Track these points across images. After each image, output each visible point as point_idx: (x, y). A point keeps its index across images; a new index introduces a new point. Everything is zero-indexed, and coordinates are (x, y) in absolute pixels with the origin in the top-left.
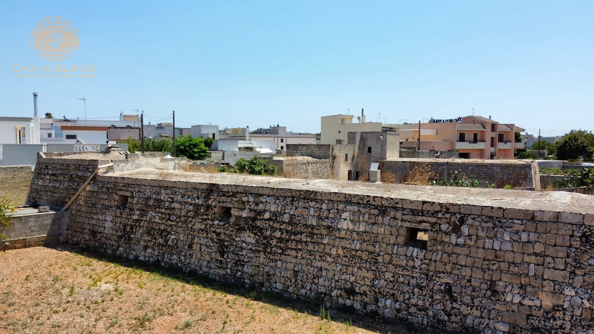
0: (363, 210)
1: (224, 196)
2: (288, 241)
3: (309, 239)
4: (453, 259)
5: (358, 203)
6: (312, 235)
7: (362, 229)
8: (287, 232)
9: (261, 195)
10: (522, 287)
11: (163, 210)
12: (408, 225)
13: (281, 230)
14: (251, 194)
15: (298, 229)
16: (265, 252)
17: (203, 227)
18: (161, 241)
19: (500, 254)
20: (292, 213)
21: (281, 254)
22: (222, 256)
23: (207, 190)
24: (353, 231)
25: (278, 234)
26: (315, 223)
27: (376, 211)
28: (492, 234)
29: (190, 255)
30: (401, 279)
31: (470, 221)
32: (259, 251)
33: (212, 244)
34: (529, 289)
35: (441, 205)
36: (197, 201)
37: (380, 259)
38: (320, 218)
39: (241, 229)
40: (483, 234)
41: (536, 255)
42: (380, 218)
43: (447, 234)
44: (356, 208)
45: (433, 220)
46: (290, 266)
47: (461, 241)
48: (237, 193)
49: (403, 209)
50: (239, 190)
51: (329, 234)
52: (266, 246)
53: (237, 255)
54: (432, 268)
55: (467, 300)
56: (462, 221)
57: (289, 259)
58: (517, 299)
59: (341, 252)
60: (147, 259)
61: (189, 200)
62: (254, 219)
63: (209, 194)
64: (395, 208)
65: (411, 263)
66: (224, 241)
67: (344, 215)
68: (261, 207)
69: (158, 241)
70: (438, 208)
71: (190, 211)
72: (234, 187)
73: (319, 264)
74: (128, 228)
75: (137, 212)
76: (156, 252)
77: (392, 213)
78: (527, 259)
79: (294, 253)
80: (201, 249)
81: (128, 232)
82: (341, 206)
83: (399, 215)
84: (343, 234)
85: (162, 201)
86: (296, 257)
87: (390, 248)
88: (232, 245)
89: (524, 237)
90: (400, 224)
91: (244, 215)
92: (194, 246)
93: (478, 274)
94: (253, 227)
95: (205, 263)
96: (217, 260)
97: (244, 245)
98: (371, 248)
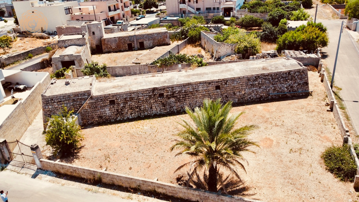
0: (204, 84)
1: (160, 90)
2: (185, 97)
3: (191, 95)
4: (226, 90)
5: (203, 83)
6: (192, 94)
7: (205, 89)
8: (185, 95)
9: (173, 87)
10: (239, 91)
11: (135, 100)
12: (216, 85)
13: (182, 95)
14: (170, 88)
15: (188, 93)
16: (179, 102)
17: (155, 101)
18: (138, 110)
19: (235, 86)
20: (185, 90)
21: (184, 101)
22: (165, 107)
23: (152, 90)
24: (203, 90)
25: (182, 96)
26: (192, 90)
27: (208, 84)
28: (233, 83)
29: (152, 110)
30: (216, 97)
31: (228, 81)
32: (177, 102)
33: (160, 105)
34: (240, 91)
35: (222, 79)
36: (149, 94)
37: (211, 94)
38: (193, 89)
39: (169, 98)
40: (231, 83)
41: (241, 85)
42: (209, 85)
43: (224, 85)
44: (203, 84)
45: (221, 83)
46: (188, 103)
47: (227, 86)
48: (165, 88)
49: (214, 82)
50: (165, 87)
51: (197, 92)
52: (179, 100)
53: (170, 105)
54: (222, 93)
55: (230, 97)
56: (227, 82)
57: (187, 101)
58: (239, 94)
59: (201, 96)
60: (133, 117)
61: (146, 95)
62: (173, 94)
63: (153, 91)
64: (212, 82)
65: (218, 93)
66: (164, 103)
67: (200, 87)
68: (174, 90)
69: (136, 110)
70: (222, 80)
71: (147, 98)
72: (163, 87)
73: (196, 100)
74: (120, 110)
75: (122, 104)
76: (137, 114)
77: (212, 84)
78: (239, 86)
79: (188, 99)
80: (156, 108)
81: (120, 112)
82: (199, 85)
83: (213, 83)
84: (200, 91)
85: (134, 98)
86: (189, 100)
87: (213, 91)
88: (167, 103)
89: (239, 82)
90: (214, 85)
91: (169, 94)
92: (153, 108)
93: (231, 91)
94: (173, 96)
95: (159, 111)
96: (163, 109)
97: (171, 102)
98: (208, 93)
